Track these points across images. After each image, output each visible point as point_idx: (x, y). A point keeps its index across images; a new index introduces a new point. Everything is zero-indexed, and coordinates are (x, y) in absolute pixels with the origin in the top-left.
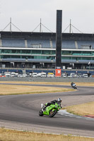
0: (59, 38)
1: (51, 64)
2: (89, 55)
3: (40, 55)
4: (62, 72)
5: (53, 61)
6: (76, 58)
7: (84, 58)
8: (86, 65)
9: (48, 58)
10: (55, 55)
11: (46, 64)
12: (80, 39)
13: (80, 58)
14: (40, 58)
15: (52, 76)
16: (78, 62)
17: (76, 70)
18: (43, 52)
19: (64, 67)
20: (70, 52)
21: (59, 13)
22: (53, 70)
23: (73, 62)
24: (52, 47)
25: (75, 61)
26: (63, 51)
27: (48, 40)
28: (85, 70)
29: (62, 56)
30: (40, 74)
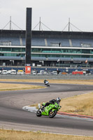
0: (28, 36)
1: (20, 61)
2: (58, 53)
3: (10, 52)
4: (32, 69)
5: (23, 58)
6: (46, 56)
7: (53, 56)
8: (55, 62)
9: (18, 55)
10: (25, 53)
11: (16, 61)
12: (50, 36)
13: (49, 56)
14: (9, 56)
15: (22, 73)
16: (47, 59)
17: (46, 68)
18: (13, 49)
19: (34, 65)
20: (39, 49)
21: (29, 11)
22: (23, 67)
23: (42, 59)
24: (21, 44)
25: (44, 58)
26: (33, 49)
27: (18, 37)
28: (54, 67)
29: (32, 53)
30: (9, 72)
